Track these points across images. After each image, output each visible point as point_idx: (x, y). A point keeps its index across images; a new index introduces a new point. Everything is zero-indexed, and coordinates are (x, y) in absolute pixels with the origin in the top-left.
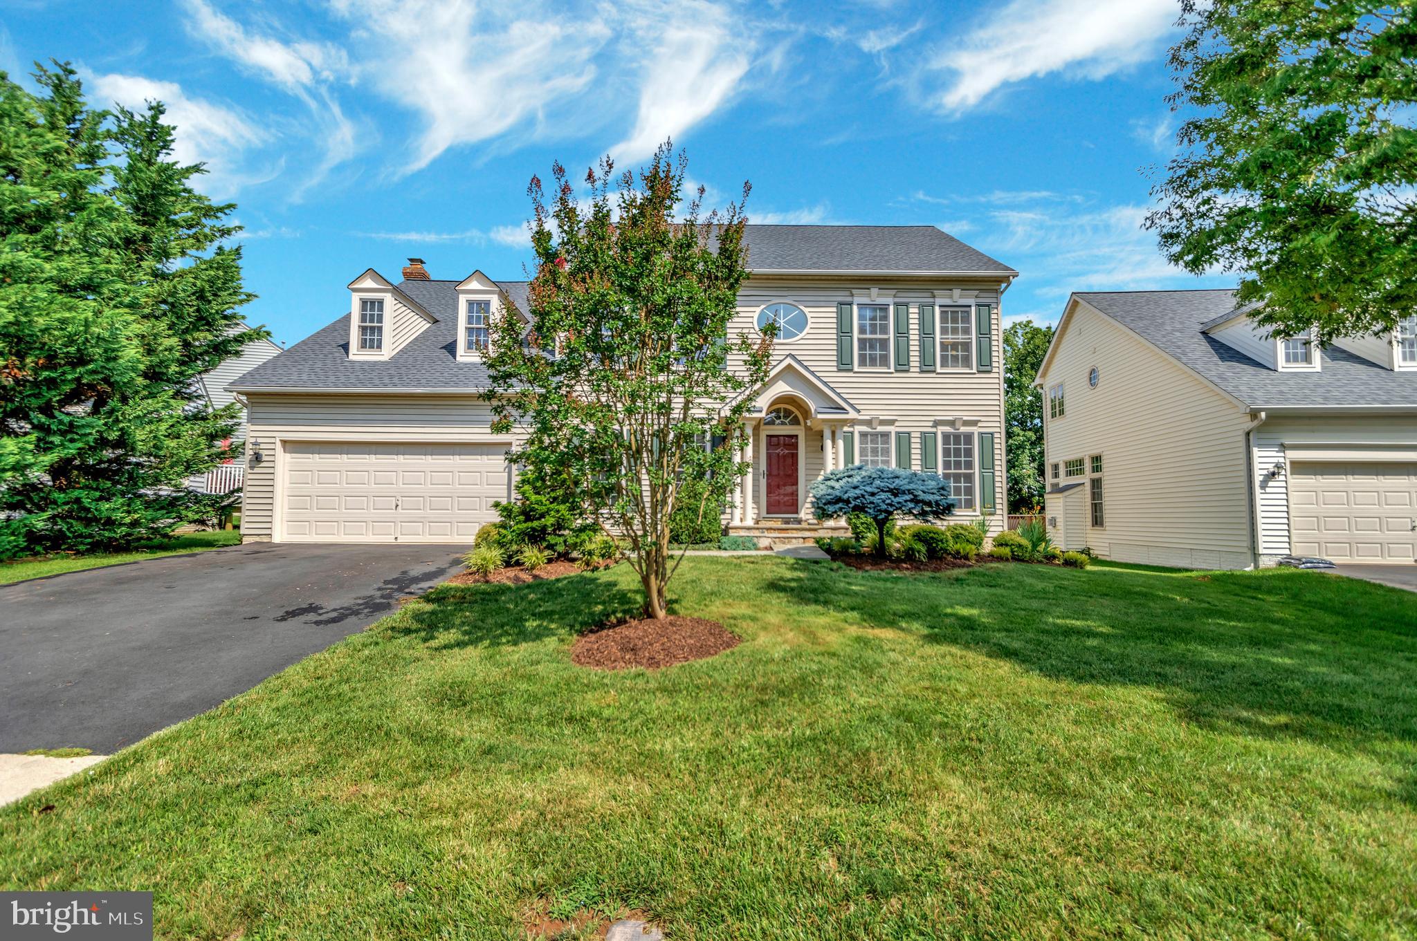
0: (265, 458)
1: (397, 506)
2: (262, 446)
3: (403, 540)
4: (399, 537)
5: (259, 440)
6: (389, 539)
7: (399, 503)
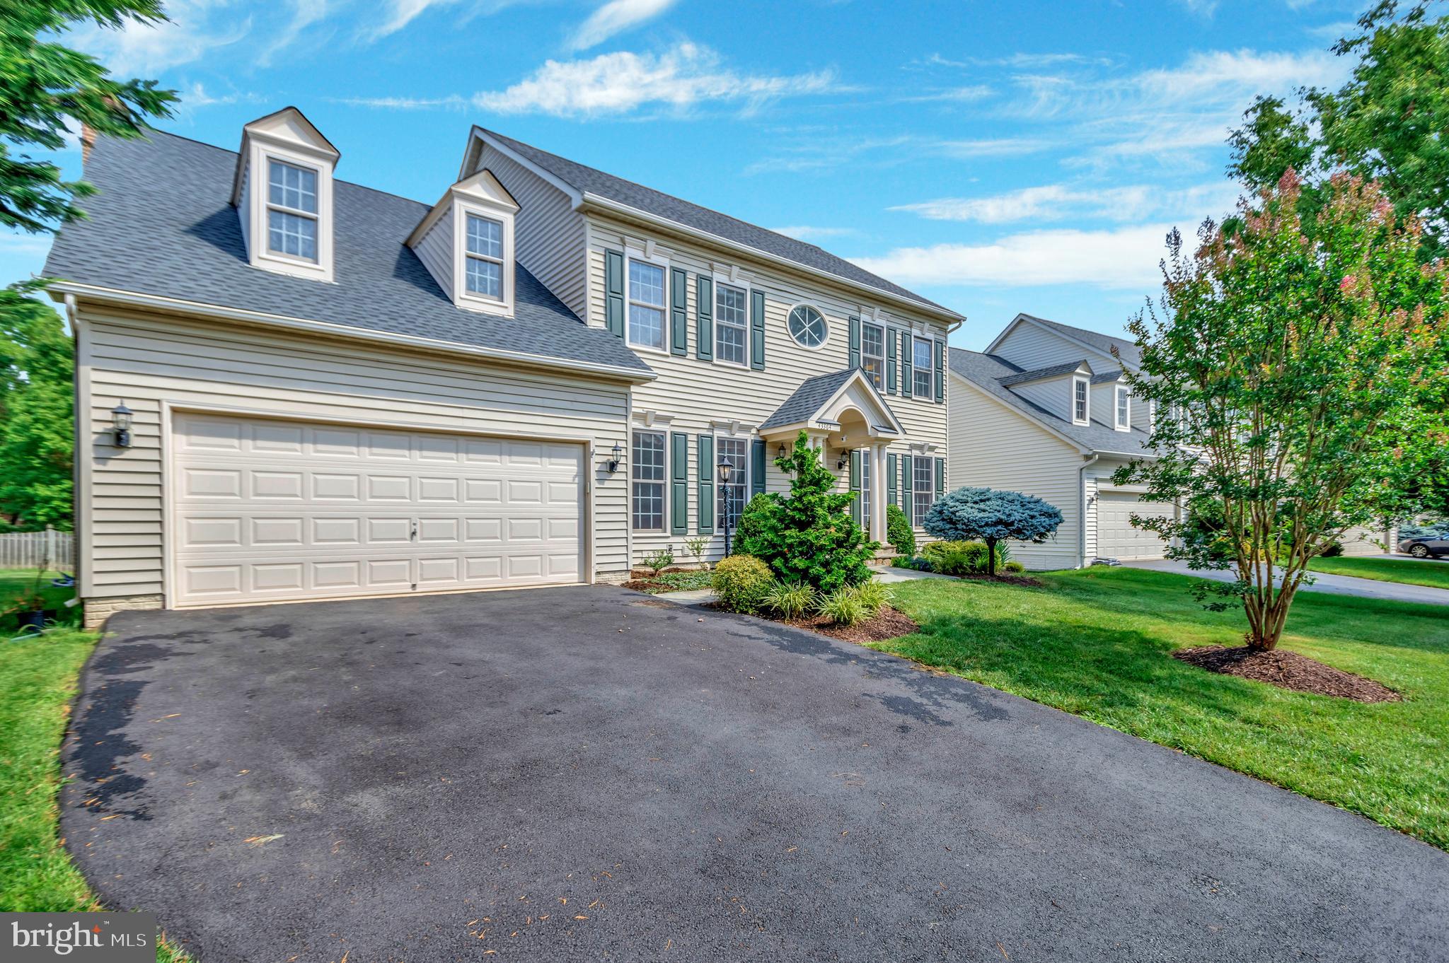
0: (135, 442)
1: (414, 533)
2: (136, 417)
3: (426, 588)
4: (419, 583)
5: (129, 405)
6: (400, 588)
7: (418, 528)
